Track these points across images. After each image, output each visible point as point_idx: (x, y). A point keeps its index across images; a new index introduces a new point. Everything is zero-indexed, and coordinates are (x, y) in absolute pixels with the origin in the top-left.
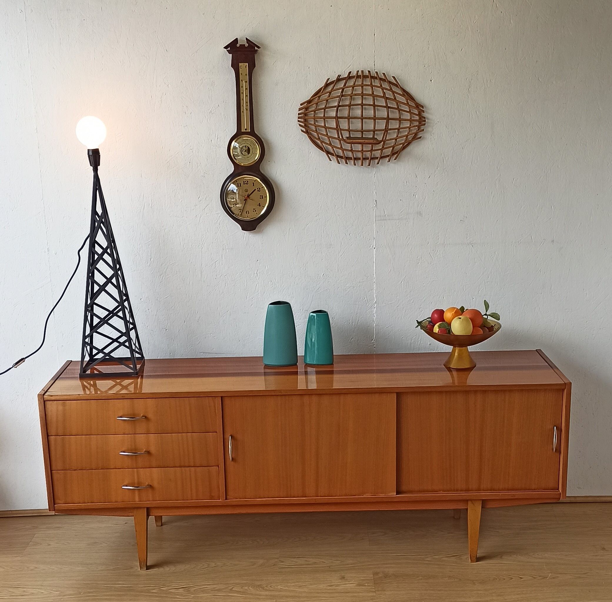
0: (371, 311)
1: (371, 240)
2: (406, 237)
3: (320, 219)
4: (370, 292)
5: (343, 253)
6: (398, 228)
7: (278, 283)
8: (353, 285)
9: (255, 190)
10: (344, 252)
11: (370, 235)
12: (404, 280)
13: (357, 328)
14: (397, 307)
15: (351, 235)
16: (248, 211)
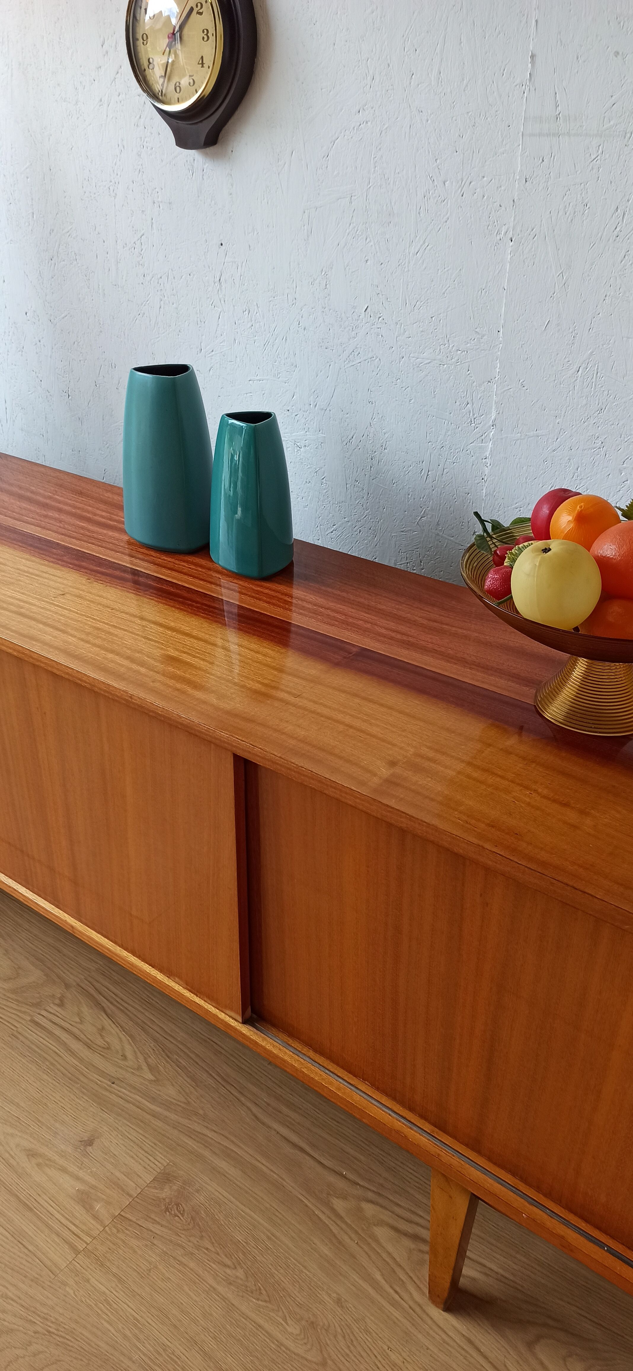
0: (480, 447)
1: (503, 208)
2: (614, 208)
3: (367, 123)
4: (482, 388)
5: (421, 246)
6: (592, 169)
7: (263, 317)
8: (439, 357)
9: (192, 9)
10: (424, 242)
11: (503, 188)
12: (584, 366)
13: (439, 490)
14: (554, 451)
15: (447, 183)
16: (180, 83)
